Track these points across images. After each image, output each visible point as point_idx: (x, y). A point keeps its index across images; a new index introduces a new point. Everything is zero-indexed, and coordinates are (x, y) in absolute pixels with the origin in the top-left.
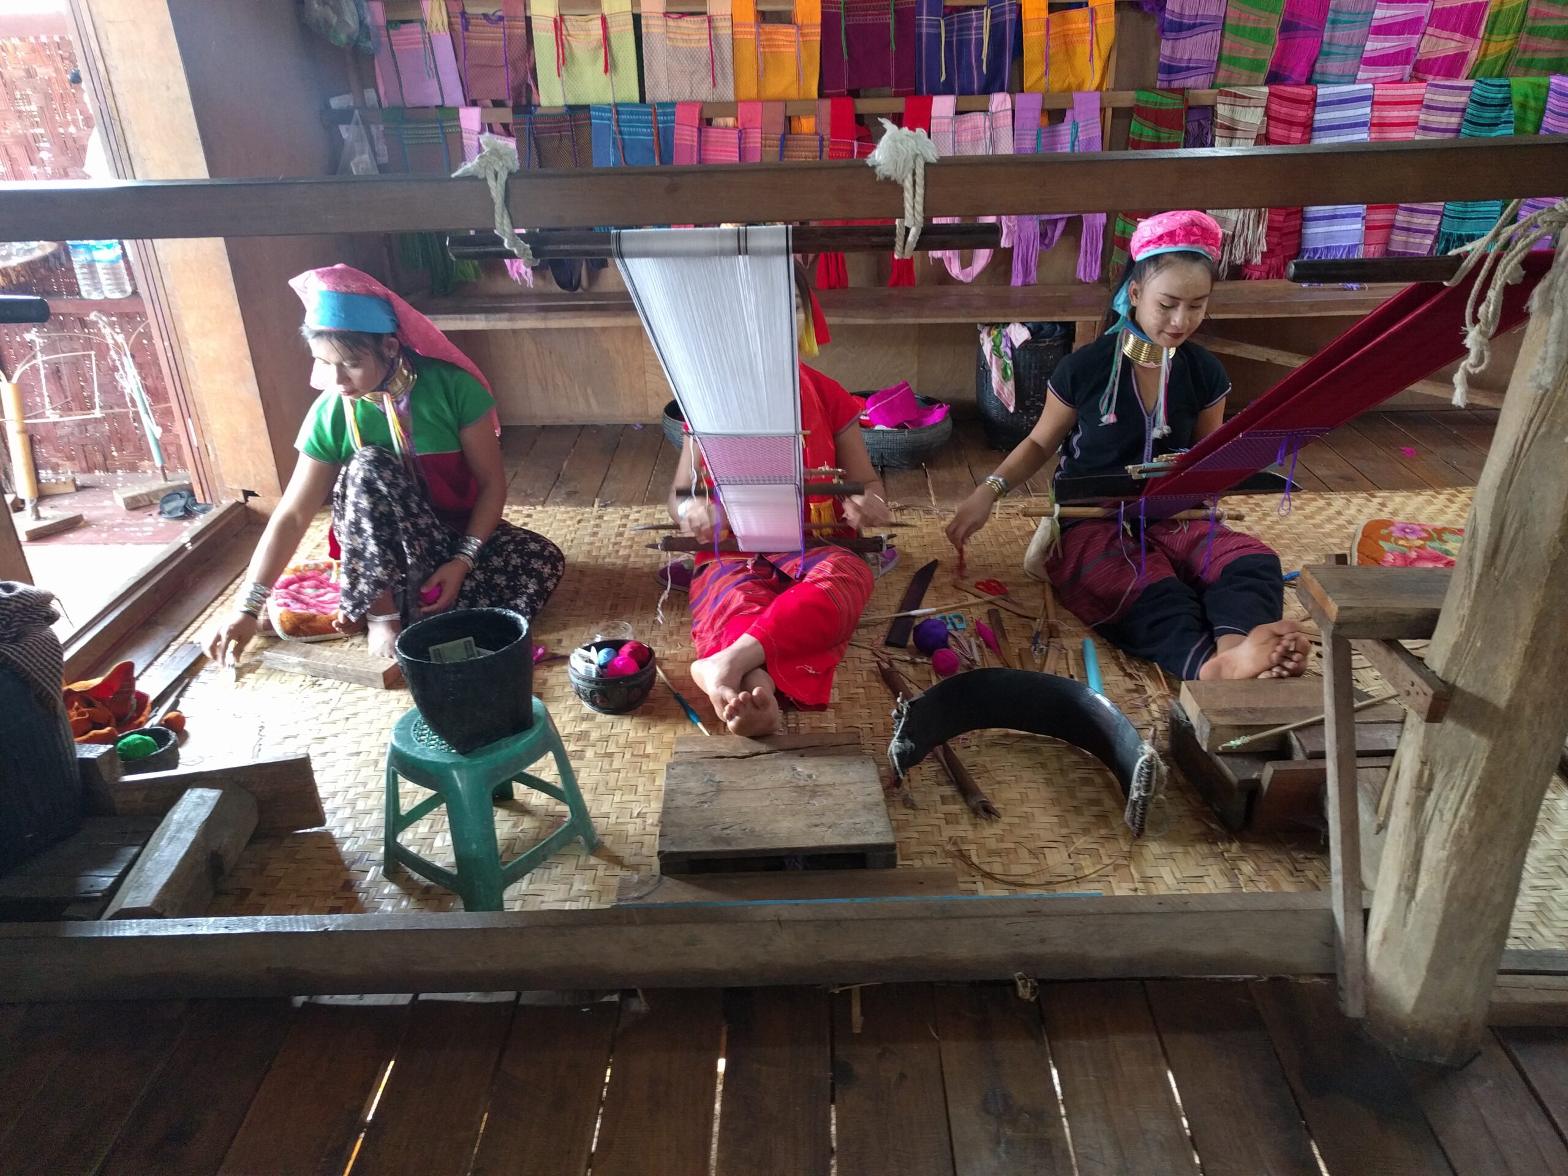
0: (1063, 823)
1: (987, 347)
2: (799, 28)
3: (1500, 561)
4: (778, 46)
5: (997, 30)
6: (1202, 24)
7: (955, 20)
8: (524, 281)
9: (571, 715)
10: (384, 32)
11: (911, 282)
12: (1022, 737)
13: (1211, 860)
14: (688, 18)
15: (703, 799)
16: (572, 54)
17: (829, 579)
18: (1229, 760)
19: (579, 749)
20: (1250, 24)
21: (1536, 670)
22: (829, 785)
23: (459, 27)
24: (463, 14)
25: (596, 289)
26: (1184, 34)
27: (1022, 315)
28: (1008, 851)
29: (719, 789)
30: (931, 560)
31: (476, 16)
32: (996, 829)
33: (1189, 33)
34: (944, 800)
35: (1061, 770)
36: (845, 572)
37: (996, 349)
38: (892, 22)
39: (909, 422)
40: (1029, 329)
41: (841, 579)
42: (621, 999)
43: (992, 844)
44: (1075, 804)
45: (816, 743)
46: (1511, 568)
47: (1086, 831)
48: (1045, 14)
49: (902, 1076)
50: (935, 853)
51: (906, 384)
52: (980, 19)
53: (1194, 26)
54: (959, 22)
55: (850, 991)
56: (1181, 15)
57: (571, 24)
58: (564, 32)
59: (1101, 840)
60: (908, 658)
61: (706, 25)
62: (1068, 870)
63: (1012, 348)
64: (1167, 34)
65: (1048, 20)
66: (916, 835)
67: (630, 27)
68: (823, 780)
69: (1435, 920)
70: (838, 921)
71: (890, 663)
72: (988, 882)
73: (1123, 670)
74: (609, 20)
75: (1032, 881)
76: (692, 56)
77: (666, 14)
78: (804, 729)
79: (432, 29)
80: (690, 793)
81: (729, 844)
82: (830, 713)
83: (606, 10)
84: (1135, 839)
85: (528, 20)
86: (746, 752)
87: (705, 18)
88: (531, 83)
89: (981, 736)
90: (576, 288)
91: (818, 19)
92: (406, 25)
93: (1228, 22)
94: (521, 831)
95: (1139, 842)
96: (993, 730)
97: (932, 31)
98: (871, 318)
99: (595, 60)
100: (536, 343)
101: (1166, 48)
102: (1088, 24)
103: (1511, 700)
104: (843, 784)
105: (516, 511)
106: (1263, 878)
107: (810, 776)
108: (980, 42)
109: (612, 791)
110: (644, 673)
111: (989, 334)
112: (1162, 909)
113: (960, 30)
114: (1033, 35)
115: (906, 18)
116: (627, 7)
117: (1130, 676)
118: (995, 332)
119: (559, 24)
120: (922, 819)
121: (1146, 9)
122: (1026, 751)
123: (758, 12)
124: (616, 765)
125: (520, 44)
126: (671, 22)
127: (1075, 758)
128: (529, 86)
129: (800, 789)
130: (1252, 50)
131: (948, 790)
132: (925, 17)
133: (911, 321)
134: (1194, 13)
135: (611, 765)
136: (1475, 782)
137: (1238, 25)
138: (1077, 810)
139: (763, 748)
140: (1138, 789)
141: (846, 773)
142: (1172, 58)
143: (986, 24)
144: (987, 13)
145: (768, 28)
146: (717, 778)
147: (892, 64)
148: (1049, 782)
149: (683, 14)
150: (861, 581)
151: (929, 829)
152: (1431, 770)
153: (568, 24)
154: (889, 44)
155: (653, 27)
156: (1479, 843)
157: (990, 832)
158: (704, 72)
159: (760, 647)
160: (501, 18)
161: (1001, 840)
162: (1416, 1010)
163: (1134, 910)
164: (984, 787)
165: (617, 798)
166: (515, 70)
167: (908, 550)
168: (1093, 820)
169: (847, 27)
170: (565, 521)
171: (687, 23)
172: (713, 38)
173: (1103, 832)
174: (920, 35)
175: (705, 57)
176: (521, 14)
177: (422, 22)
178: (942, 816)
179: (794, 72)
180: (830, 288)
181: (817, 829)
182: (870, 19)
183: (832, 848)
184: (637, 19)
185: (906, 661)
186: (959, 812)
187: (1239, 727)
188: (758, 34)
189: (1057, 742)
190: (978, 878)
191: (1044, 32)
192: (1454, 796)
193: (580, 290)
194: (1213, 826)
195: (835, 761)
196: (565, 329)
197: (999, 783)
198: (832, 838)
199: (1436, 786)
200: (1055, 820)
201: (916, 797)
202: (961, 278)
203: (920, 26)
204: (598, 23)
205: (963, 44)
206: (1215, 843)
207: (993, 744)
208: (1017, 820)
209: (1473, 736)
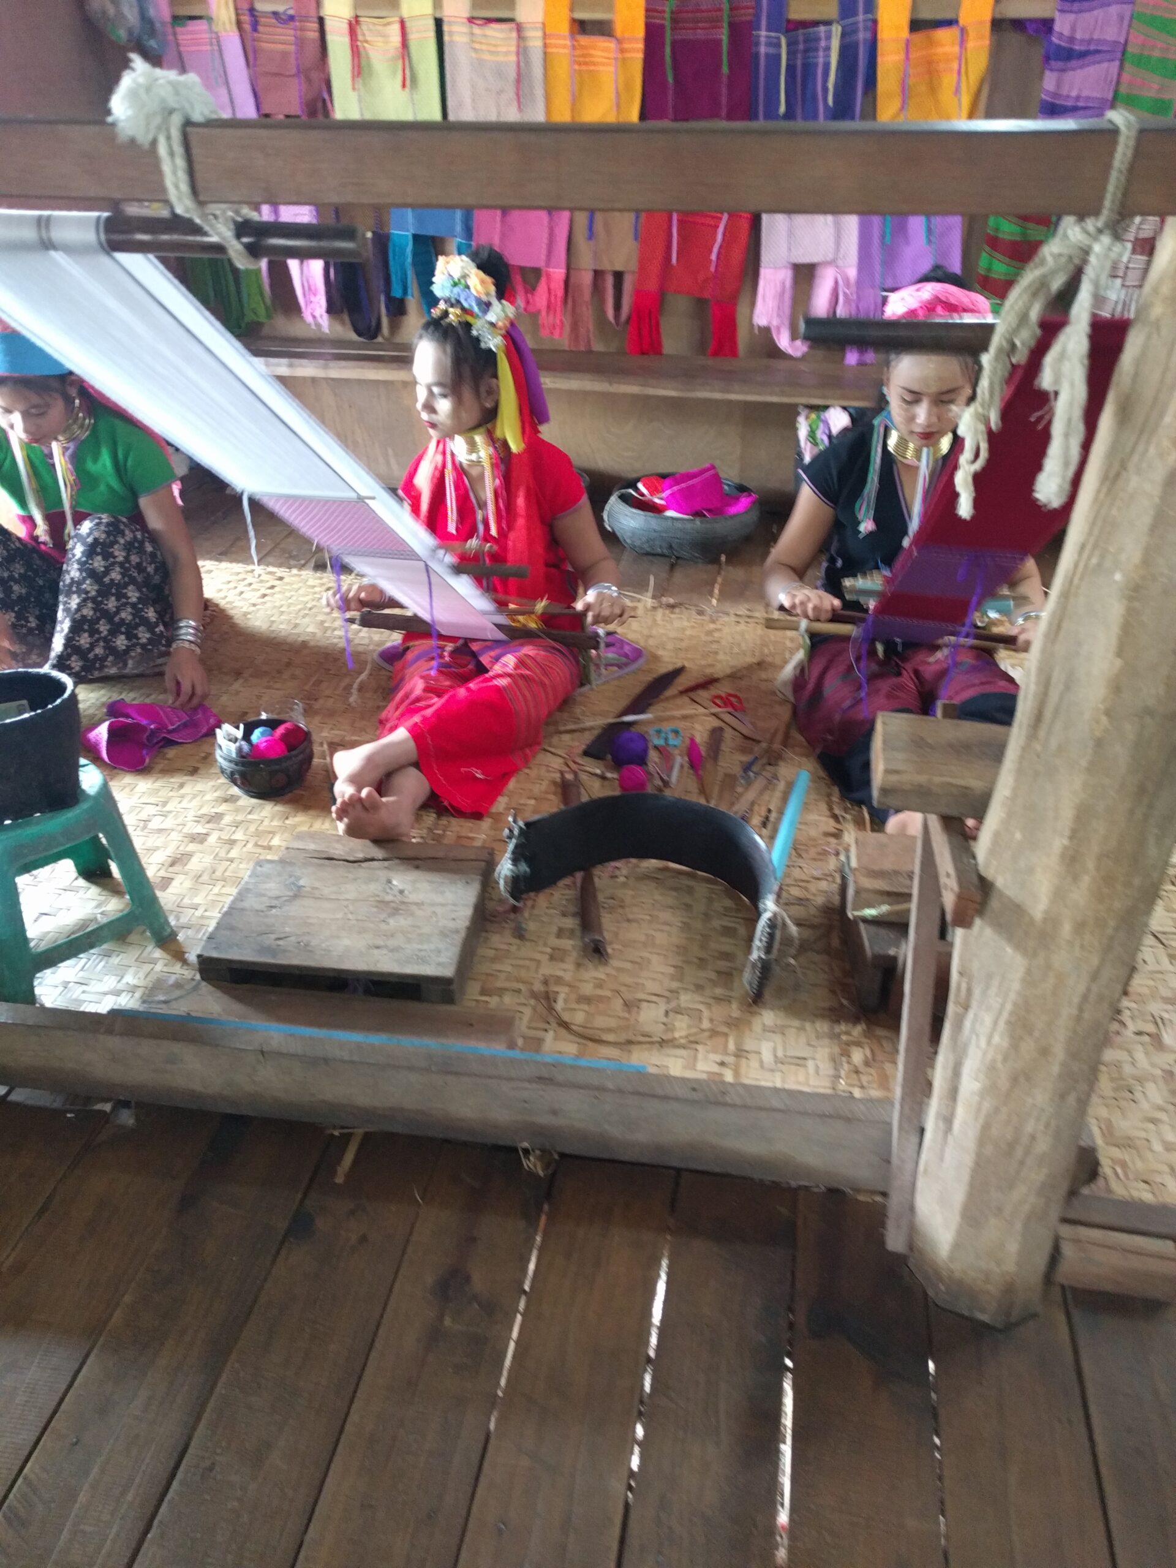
0: (679, 974)
1: (803, 432)
2: (619, 41)
3: (1042, 734)
4: (594, 64)
5: (848, 52)
6: (1097, 52)
7: (801, 38)
8: (318, 325)
9: (216, 794)
10: (169, 30)
11: (733, 352)
12: (680, 872)
13: (826, 1041)
14: (494, 26)
15: (274, 903)
16: (369, 65)
17: (510, 675)
18: (873, 929)
19: (204, 831)
20: (1156, 54)
21: (1076, 878)
22: (417, 904)
23: (247, 27)
24: (252, 10)
25: (398, 339)
26: (1074, 63)
27: (844, 397)
28: (600, 999)
29: (298, 894)
30: (679, 665)
31: (265, 14)
32: (600, 973)
33: (1080, 62)
34: (561, 933)
35: (706, 914)
36: (529, 669)
37: (812, 435)
38: (725, 37)
39: (709, 511)
40: (851, 415)
41: (522, 676)
42: (114, 1109)
43: (587, 989)
44: (703, 955)
45: (441, 854)
46: (1054, 743)
47: (699, 988)
48: (905, 33)
49: (364, 1239)
50: (519, 991)
51: (712, 467)
52: (829, 37)
53: (1083, 55)
54: (806, 41)
55: (351, 1135)
56: (1072, 39)
57: (366, 29)
58: (360, 38)
59: (711, 1001)
60: (598, 771)
61: (514, 35)
62: (658, 1031)
63: (830, 437)
64: (1053, 63)
65: (908, 43)
66: (509, 969)
67: (431, 34)
68: (413, 897)
69: (969, 1160)
70: (326, 1061)
71: (575, 774)
72: (563, 1032)
73: (831, 809)
74: (408, 25)
75: (610, 1037)
76: (500, 74)
77: (471, 20)
78: (450, 836)
79: (218, 27)
80: (264, 895)
81: (274, 957)
82: (486, 823)
83: (406, 11)
84: (750, 1005)
85: (321, 21)
86: (360, 856)
87: (512, 25)
88: (326, 97)
89: (637, 866)
90: (375, 336)
91: (640, 33)
92: (195, 22)
93: (1130, 49)
94: (102, 913)
95: (755, 1008)
96: (653, 861)
97: (772, 51)
98: (674, 389)
99: (394, 73)
100: (335, 395)
101: (1049, 81)
102: (956, 49)
103: (1046, 912)
104: (432, 905)
105: (270, 573)
106: (872, 1071)
107: (401, 892)
108: (827, 66)
109: (213, 881)
110: (290, 758)
111: (807, 418)
112: (695, 1096)
113: (806, 51)
114: (889, 60)
115: (742, 33)
116: (427, 9)
117: (835, 817)
118: (813, 416)
119: (353, 27)
120: (526, 950)
121: (1031, 32)
122: (675, 889)
123: (574, 21)
124: (233, 854)
125: (312, 51)
126: (477, 30)
127: (728, 903)
128: (324, 101)
129: (382, 904)
130: (1156, 86)
131: (570, 923)
132: (763, 33)
133: (718, 396)
134: (1087, 37)
135: (228, 852)
136: (1009, 1007)
137: (1142, 54)
138: (702, 963)
139: (377, 852)
140: (759, 948)
141: (442, 893)
142: (1055, 95)
143: (835, 44)
144: (836, 30)
145: (584, 40)
146: (302, 883)
147: (724, 91)
148: (686, 927)
149: (489, 21)
150: (546, 681)
151: (527, 963)
152: (968, 984)
153: (364, 27)
154: (720, 66)
155: (457, 34)
156: (1015, 1080)
157: (594, 973)
158: (511, 93)
159: (412, 744)
160: (292, 18)
161: (600, 985)
162: (952, 1258)
163: (660, 1092)
164: (608, 922)
165: (216, 890)
166: (309, 80)
167: (660, 653)
168: (713, 976)
169: (674, 44)
170: (314, 587)
171: (495, 32)
172: (522, 51)
173: (719, 991)
174: (757, 54)
175: (512, 74)
176: (313, 13)
177: (209, 19)
178: (549, 950)
179: (613, 96)
180: (643, 353)
181: (376, 952)
182: (700, 34)
183: (382, 974)
184: (439, 23)
185: (596, 775)
186: (569, 948)
187: (889, 894)
188: (574, 47)
189: (715, 883)
190: (554, 1025)
191: (902, 56)
192: (988, 1019)
193: (380, 339)
194: (845, 1002)
195: (436, 878)
196: (365, 381)
197: (629, 921)
198: (387, 963)
199: (974, 1004)
200: (671, 970)
201: (531, 926)
202: (790, 351)
203: (757, 44)
204: (396, 28)
205: (809, 69)
206: (838, 1022)
207: (646, 877)
208: (628, 966)
209: (1009, 950)
